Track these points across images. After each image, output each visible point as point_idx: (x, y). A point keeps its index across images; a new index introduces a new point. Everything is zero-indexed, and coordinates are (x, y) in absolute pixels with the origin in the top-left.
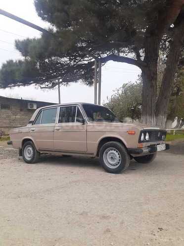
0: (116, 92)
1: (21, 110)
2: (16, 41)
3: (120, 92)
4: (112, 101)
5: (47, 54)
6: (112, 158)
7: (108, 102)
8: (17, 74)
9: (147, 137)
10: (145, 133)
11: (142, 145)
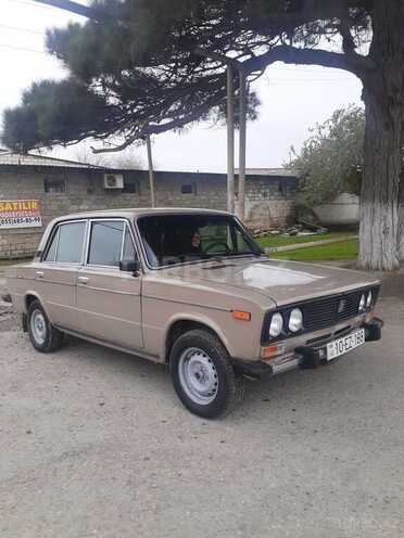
0: (316, 133)
1: (90, 192)
2: (48, 33)
3: (326, 132)
4: (305, 156)
5: (100, 64)
6: (197, 375)
7: (294, 158)
8: (41, 120)
9: (295, 321)
10: (285, 312)
11: (275, 349)
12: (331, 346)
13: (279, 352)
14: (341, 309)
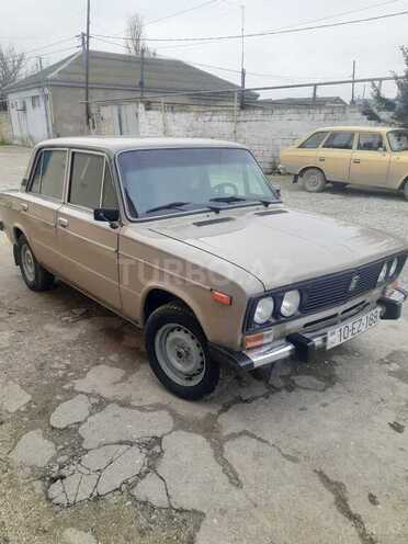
9: (289, 304)
10: (277, 295)
11: (261, 338)
12: (333, 334)
13: (266, 341)
14: (353, 286)
